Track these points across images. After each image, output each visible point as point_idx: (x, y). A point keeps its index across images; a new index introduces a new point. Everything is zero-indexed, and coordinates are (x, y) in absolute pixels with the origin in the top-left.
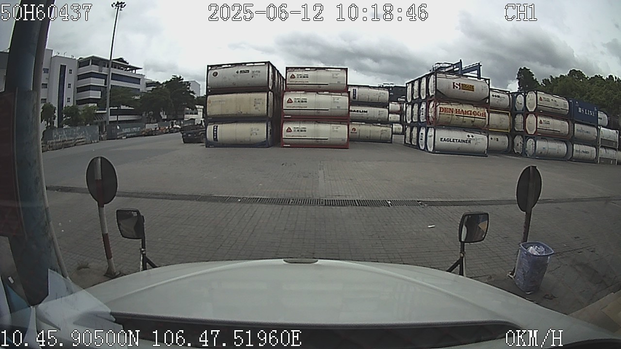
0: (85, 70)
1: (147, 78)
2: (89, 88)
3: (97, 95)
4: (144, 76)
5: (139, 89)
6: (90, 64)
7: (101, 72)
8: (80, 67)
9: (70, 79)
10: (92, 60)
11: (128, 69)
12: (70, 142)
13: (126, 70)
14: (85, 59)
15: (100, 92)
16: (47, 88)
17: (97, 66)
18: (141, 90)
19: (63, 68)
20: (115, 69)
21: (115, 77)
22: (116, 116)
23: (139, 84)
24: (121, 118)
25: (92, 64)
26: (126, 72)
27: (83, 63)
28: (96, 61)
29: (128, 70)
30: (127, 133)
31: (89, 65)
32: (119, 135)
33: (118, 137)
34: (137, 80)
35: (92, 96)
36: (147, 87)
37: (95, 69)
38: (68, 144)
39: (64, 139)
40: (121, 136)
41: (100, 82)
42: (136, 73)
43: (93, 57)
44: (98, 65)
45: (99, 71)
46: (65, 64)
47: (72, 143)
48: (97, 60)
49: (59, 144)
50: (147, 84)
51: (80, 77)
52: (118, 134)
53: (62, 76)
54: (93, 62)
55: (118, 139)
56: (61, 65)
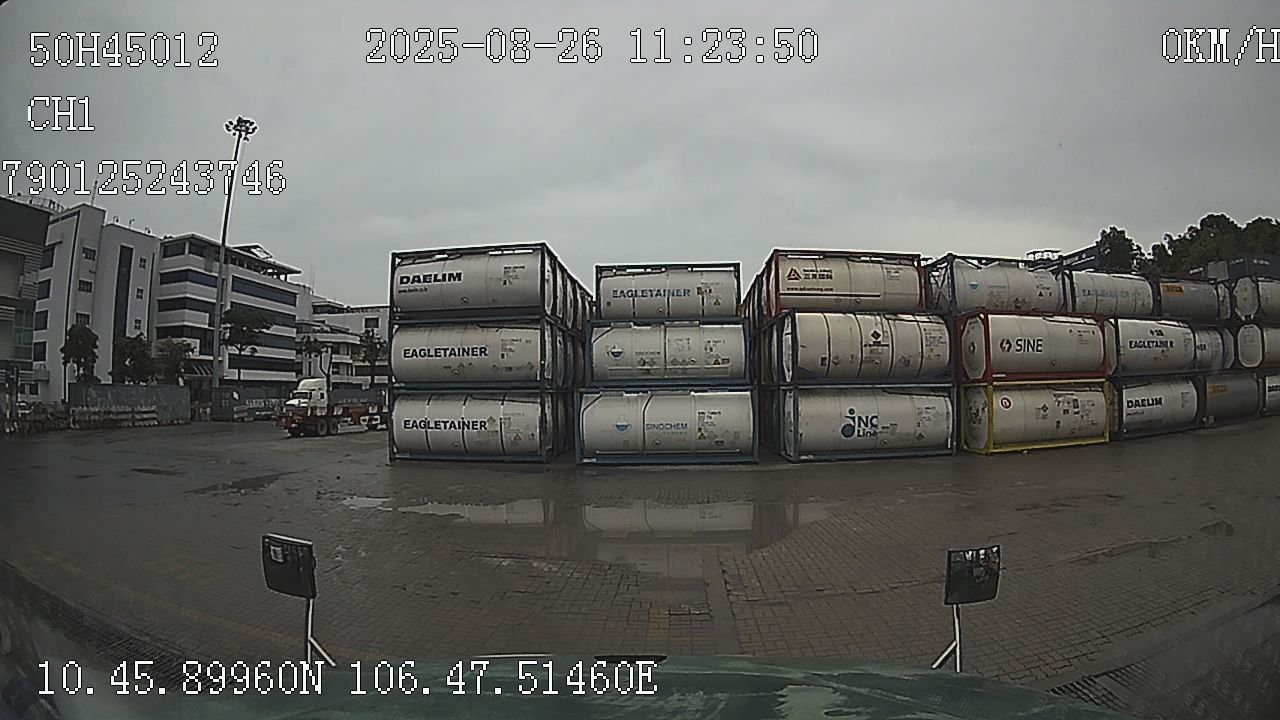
0: (175, 264)
1: (315, 294)
2: (183, 303)
3: (200, 320)
4: (310, 289)
5: (294, 317)
6: (187, 252)
7: (211, 272)
8: (165, 256)
9: (139, 279)
10: (191, 244)
11: (270, 271)
12: (123, 417)
13: (264, 274)
14: (178, 240)
15: (208, 315)
16: (90, 291)
17: (201, 259)
18: (297, 318)
19: (126, 253)
20: (240, 268)
21: (240, 285)
22: (237, 371)
23: (295, 305)
24: (247, 375)
25: (190, 253)
26: (266, 276)
27: (171, 248)
28: (199, 246)
29: (270, 274)
30: (258, 409)
31: (184, 253)
32: (237, 412)
33: (236, 416)
34: (289, 298)
35: (188, 321)
36: (315, 313)
37: (195, 263)
38: (115, 420)
39: (108, 408)
40: (241, 415)
41: (208, 295)
42: (288, 280)
43: (193, 236)
44: (201, 256)
45: (206, 270)
46: (131, 246)
47: (126, 420)
48: (201, 244)
49: (97, 417)
50: (314, 307)
51: (168, 278)
52: (235, 409)
53: (125, 270)
54: (194, 249)
55: (234, 420)
56: (122, 247)
